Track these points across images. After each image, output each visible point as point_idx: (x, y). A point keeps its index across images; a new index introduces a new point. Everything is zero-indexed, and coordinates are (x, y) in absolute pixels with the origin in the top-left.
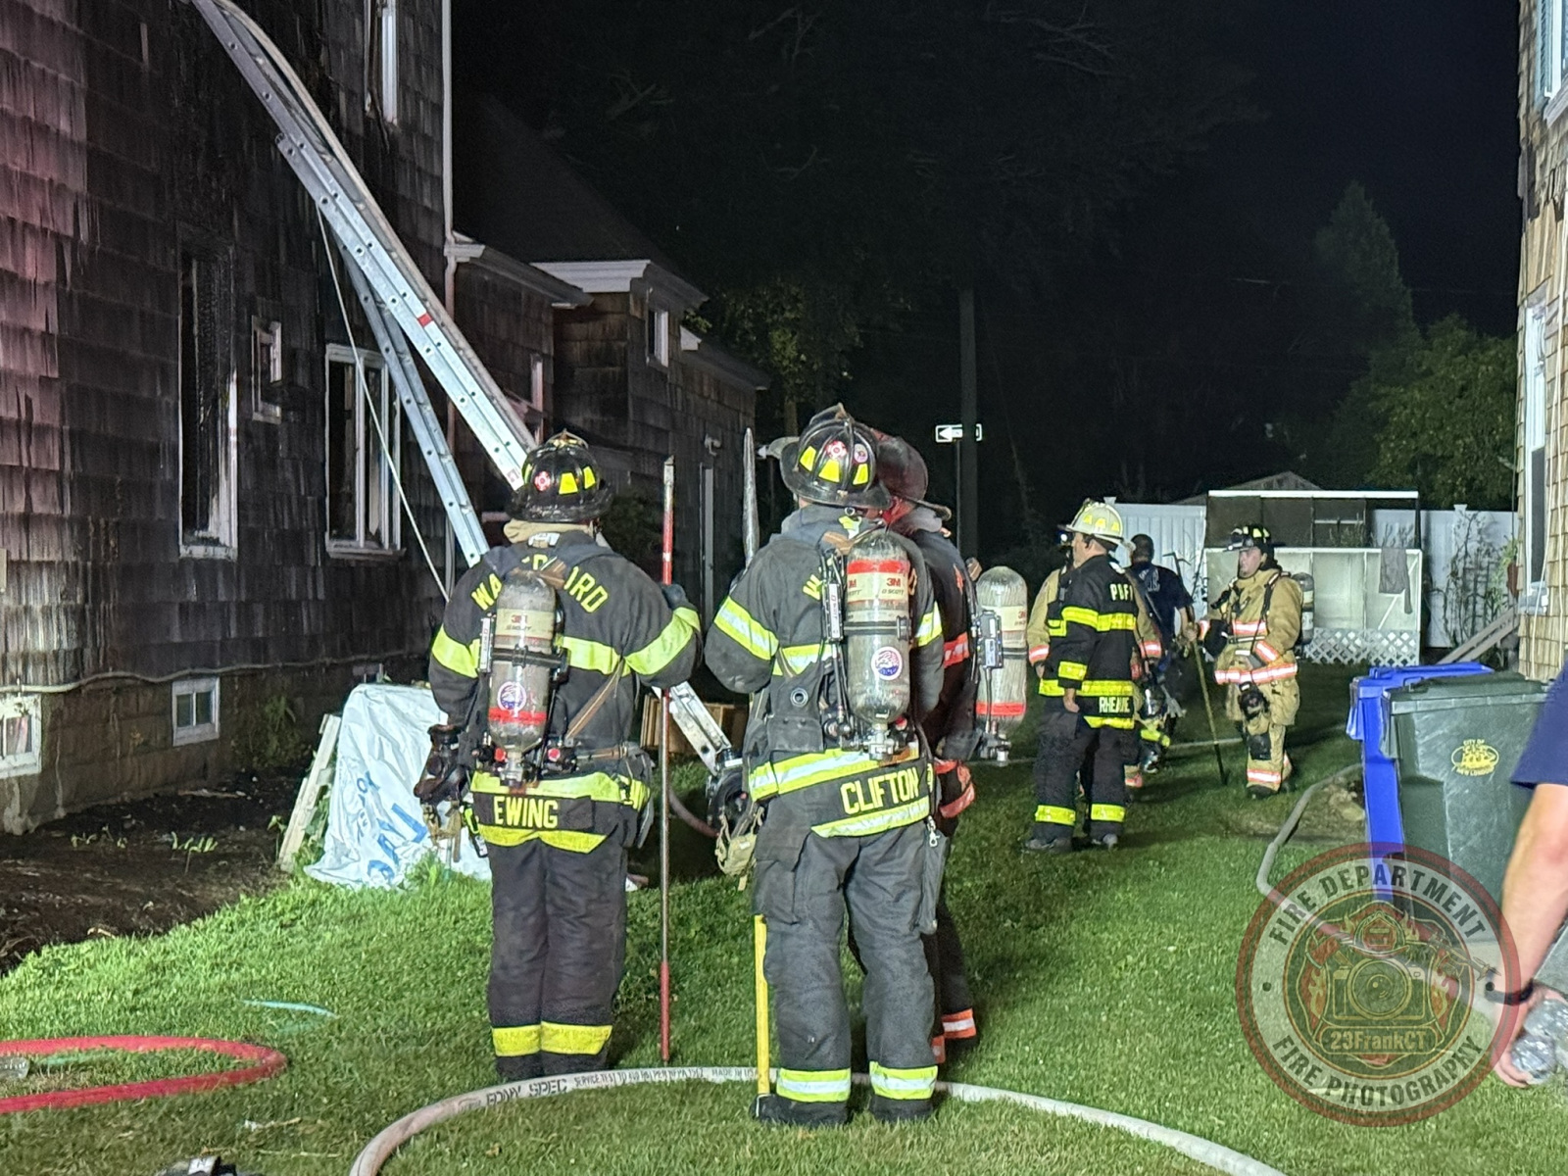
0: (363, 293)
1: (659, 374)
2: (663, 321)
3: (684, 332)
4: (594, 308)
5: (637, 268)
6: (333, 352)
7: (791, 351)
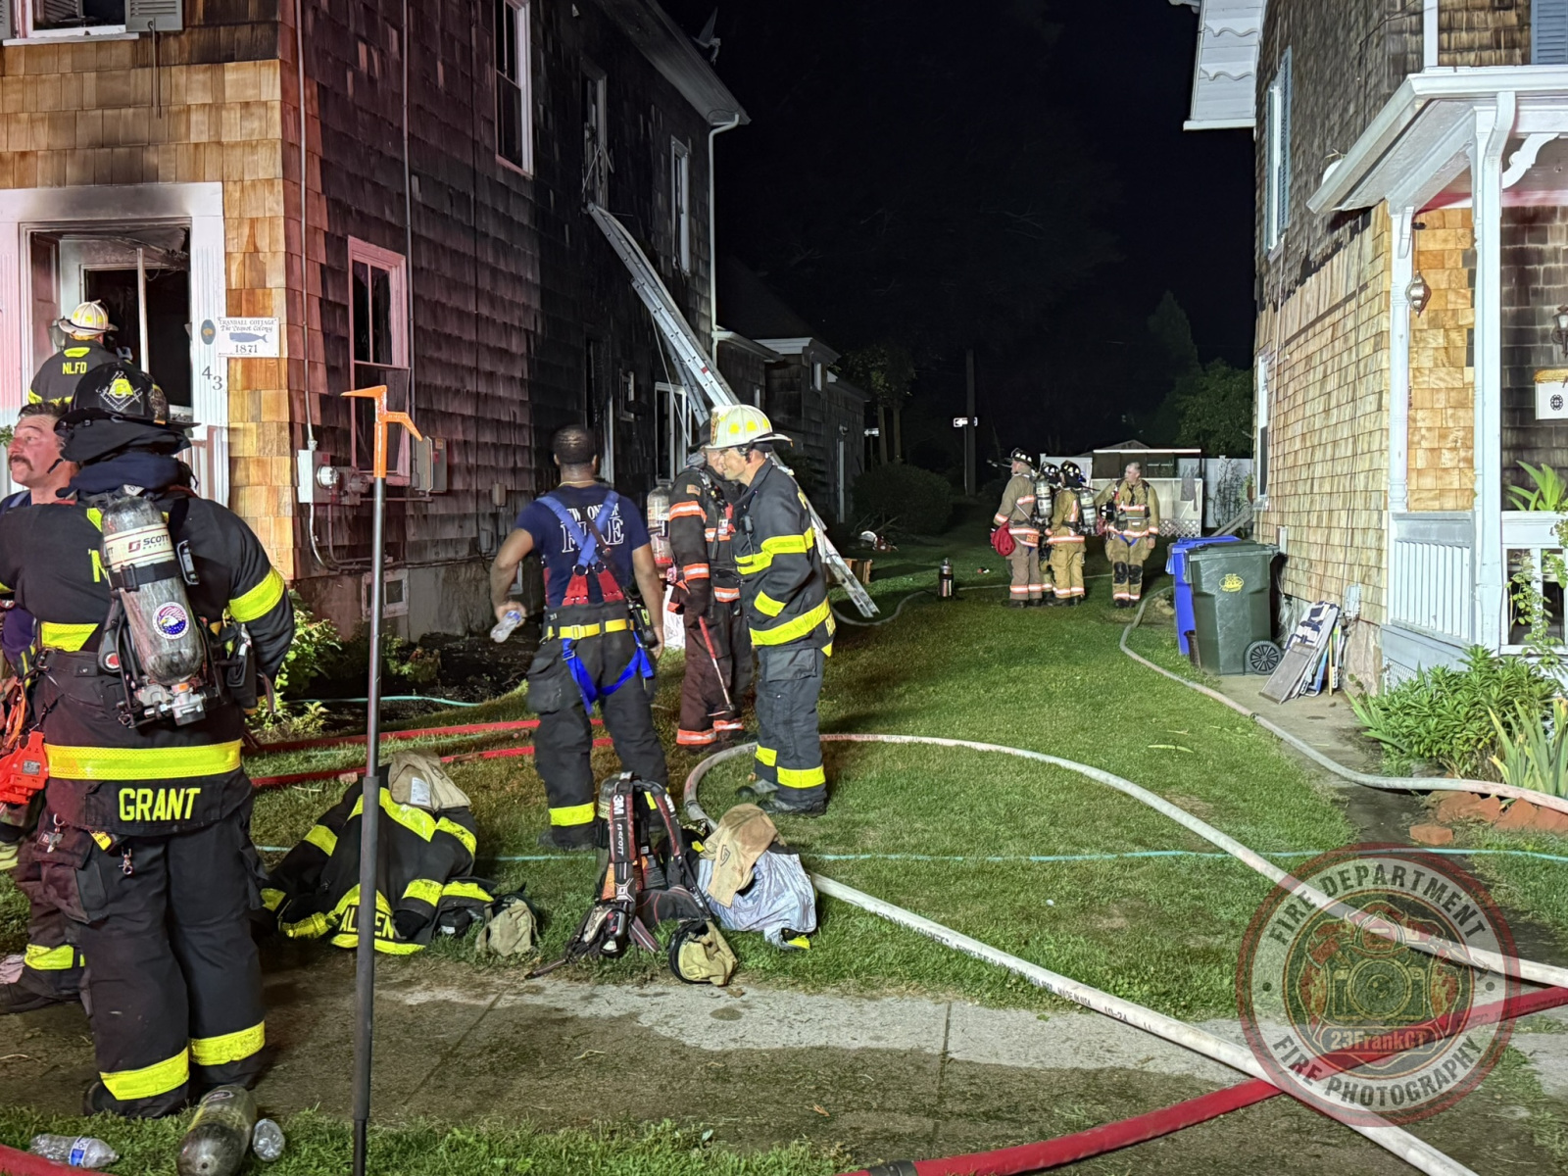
0: (673, 357)
1: (817, 394)
2: (818, 367)
3: (829, 374)
4: (784, 362)
5: (806, 342)
6: (659, 386)
7: (881, 382)
